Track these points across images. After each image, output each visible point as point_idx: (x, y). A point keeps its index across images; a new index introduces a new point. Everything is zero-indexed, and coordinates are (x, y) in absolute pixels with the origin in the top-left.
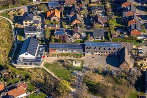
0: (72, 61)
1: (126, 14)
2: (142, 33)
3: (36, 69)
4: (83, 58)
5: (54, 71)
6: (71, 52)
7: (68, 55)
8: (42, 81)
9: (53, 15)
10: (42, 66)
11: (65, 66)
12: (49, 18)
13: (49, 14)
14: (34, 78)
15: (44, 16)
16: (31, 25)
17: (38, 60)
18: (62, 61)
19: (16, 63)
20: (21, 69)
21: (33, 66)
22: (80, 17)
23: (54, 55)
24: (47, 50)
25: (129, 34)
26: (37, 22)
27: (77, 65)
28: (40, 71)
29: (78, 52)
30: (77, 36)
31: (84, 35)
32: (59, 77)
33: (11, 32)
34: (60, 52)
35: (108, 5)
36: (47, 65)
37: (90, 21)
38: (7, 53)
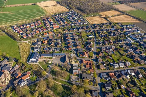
0: (49, 60)
1: (67, 42)
2: (72, 48)
3: (35, 64)
4: (52, 59)
5: (42, 65)
6: (49, 57)
7: (47, 58)
8: (37, 70)
9: (45, 42)
10: (38, 63)
11: (46, 63)
12: (44, 43)
13: (43, 42)
14: (34, 69)
15: (42, 42)
16: (37, 46)
17: (37, 61)
18: (45, 61)
19: (29, 62)
20: (30, 65)
21: (35, 63)
22: (53, 43)
23: (43, 58)
24: (40, 56)
25: (68, 49)
26: (39, 45)
27: (50, 62)
28: (37, 65)
29: (51, 57)
30: (51, 50)
31: (54, 50)
32: (43, 68)
33: (30, 49)
34: (45, 57)
35: (62, 38)
36: (40, 63)
37: (56, 44)
38: (27, 57)
